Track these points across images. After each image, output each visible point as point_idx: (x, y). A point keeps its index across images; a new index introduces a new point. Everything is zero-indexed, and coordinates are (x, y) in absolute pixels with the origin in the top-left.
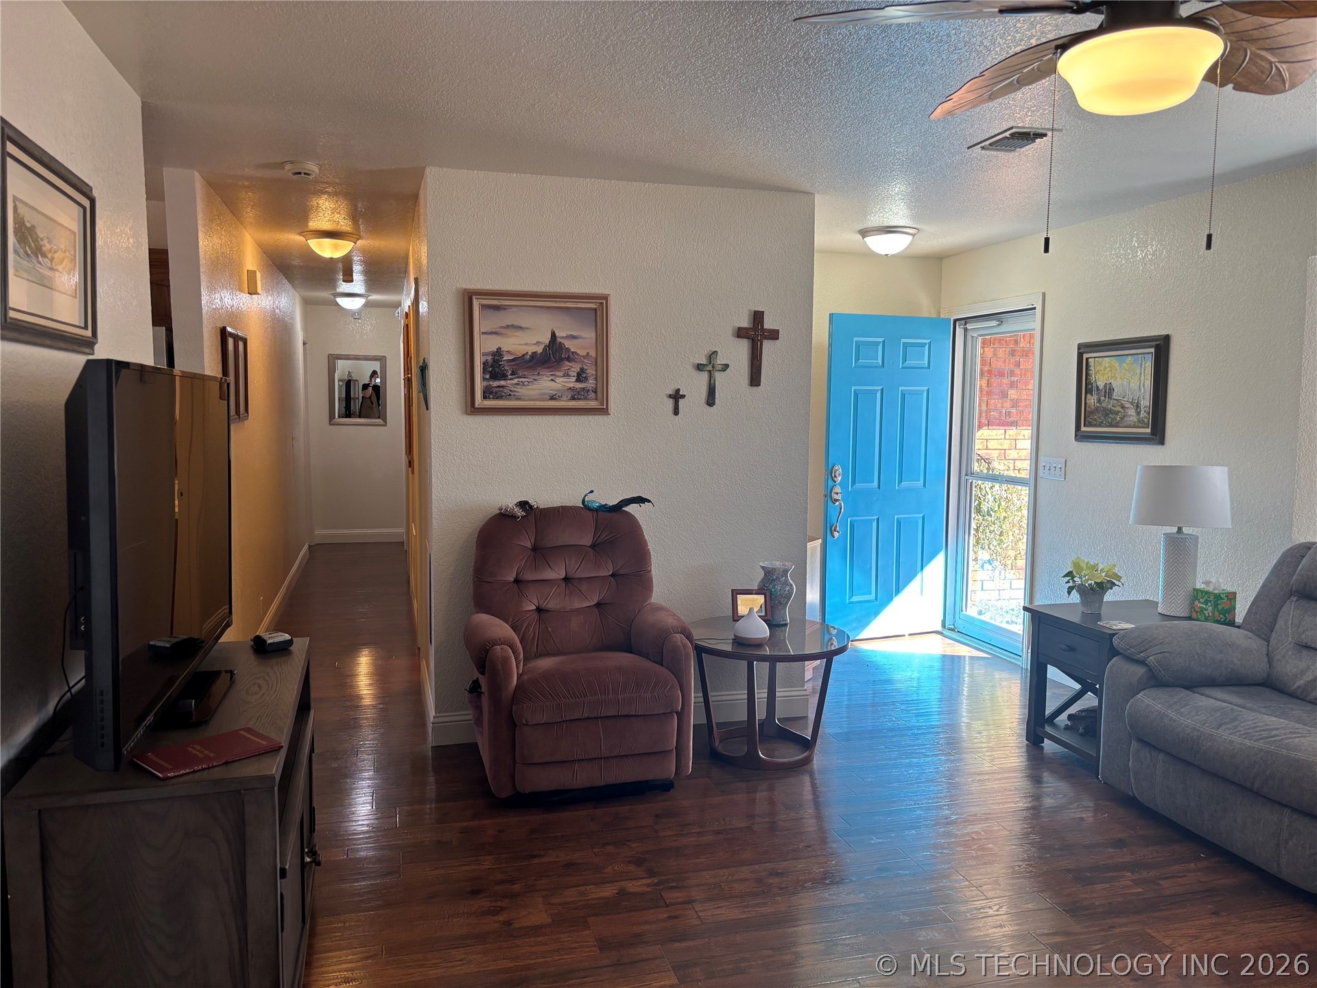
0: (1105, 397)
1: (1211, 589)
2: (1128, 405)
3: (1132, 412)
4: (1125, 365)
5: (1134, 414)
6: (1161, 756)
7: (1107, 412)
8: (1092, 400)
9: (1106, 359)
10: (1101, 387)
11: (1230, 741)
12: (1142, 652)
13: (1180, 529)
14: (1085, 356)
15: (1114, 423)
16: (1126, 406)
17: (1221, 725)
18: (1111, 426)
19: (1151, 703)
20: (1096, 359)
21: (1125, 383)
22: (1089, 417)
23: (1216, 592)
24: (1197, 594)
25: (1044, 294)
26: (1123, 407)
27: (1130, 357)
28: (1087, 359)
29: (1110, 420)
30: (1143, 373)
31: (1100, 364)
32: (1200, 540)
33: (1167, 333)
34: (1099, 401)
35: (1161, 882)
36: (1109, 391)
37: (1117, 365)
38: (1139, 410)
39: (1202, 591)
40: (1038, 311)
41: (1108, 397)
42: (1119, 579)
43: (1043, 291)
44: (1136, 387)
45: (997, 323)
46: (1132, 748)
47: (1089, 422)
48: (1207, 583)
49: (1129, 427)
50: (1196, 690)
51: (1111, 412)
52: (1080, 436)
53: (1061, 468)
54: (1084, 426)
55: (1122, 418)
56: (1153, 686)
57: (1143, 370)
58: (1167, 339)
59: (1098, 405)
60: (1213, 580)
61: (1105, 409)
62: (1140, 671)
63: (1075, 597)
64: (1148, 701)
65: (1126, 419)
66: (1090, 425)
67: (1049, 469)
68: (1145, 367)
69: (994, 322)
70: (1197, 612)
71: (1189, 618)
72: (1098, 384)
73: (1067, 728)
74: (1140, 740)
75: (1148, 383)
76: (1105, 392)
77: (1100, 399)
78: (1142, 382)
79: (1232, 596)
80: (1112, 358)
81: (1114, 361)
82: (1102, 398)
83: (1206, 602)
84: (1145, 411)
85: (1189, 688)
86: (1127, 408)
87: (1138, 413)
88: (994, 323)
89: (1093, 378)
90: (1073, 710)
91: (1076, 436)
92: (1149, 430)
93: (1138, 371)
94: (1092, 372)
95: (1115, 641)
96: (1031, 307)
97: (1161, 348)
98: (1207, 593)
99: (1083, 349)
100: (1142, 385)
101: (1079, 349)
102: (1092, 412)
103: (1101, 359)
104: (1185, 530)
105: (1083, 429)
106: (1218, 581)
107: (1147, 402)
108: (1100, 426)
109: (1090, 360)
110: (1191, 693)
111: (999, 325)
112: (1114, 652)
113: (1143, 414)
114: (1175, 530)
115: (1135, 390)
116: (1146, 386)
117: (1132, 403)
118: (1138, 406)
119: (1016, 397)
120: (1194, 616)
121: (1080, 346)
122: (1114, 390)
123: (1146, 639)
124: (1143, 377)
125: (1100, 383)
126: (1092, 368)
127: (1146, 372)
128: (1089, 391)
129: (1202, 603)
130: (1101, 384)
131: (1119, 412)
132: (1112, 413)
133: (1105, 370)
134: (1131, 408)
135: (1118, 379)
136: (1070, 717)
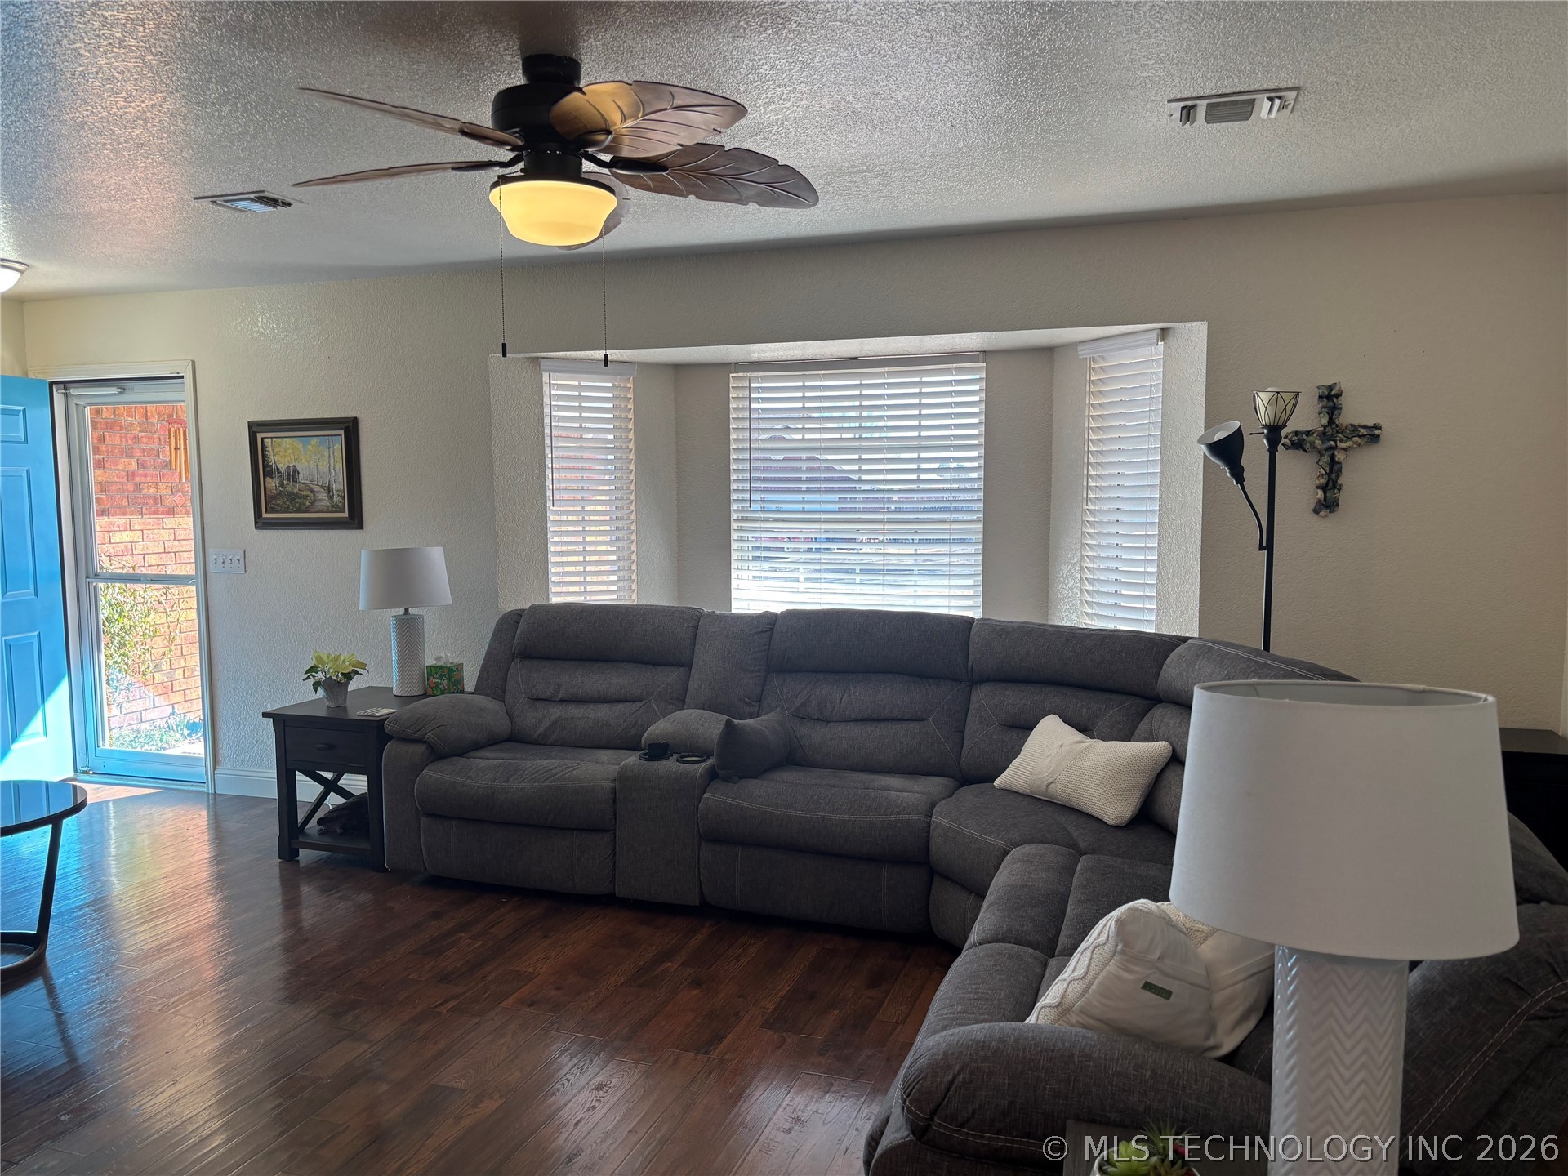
0: (289, 480)
1: (441, 663)
2: (317, 489)
3: (323, 496)
4: (310, 447)
5: (326, 498)
6: (454, 823)
7: (293, 497)
8: (273, 484)
9: (287, 439)
10: (283, 470)
11: (522, 789)
12: (418, 731)
13: (406, 610)
14: (259, 436)
15: (303, 508)
16: (315, 490)
17: (509, 778)
18: (299, 511)
19: (437, 775)
20: (274, 440)
21: (312, 466)
22: (271, 502)
23: (448, 665)
24: (433, 670)
25: (193, 362)
26: (312, 491)
27: (315, 439)
28: (262, 439)
29: (297, 505)
30: (332, 456)
31: (279, 445)
32: (425, 618)
33: (354, 416)
34: (282, 485)
35: (491, 931)
36: (293, 474)
37: (301, 446)
38: (331, 494)
39: (436, 667)
40: (188, 380)
41: (293, 481)
42: (363, 666)
43: (192, 359)
44: (326, 469)
45: (119, 390)
46: (422, 826)
47: (272, 508)
48: (439, 659)
49: (322, 511)
50: (467, 755)
51: (297, 496)
52: (261, 523)
53: (239, 560)
54: (266, 512)
55: (312, 503)
56: (434, 761)
57: (331, 453)
58: (355, 421)
59: (281, 489)
60: (443, 655)
61: (290, 494)
62: (420, 749)
63: (321, 692)
64: (435, 775)
65: (317, 504)
66: (273, 511)
67: (223, 563)
68: (334, 449)
69: (115, 388)
70: (432, 688)
71: (425, 695)
72: (279, 466)
73: (321, 833)
74: (429, 815)
75: (340, 466)
76: (289, 475)
77: (283, 482)
78: (332, 465)
79: (460, 667)
80: (293, 439)
81: (295, 442)
82: (286, 482)
83: (441, 677)
84: (338, 495)
85: (461, 755)
86: (317, 492)
87: (331, 498)
88: (114, 390)
89: (271, 460)
90: (320, 814)
91: (256, 523)
92: (346, 515)
93: (326, 454)
94: (270, 452)
95: (387, 726)
96: (176, 375)
97: (350, 429)
98: (441, 668)
99: (255, 429)
100: (332, 468)
101: (250, 427)
102: (274, 497)
103: (279, 440)
104: (412, 611)
105: (265, 515)
106: (446, 655)
107: (340, 484)
108: (285, 512)
109: (266, 440)
110: (465, 759)
111: (120, 393)
112: (389, 738)
113: (336, 498)
114: (401, 611)
115: (324, 473)
116: (337, 468)
117: (322, 487)
118: (329, 490)
119: (105, 479)
120: (430, 692)
121: (251, 425)
122: (299, 473)
123: (419, 718)
124: (332, 460)
125: (282, 465)
126: (269, 449)
127: (336, 454)
128: (268, 473)
129: (437, 679)
130: (282, 467)
131: (307, 496)
132: (299, 498)
133: (284, 452)
134: (321, 492)
135: (304, 461)
136: (320, 822)
